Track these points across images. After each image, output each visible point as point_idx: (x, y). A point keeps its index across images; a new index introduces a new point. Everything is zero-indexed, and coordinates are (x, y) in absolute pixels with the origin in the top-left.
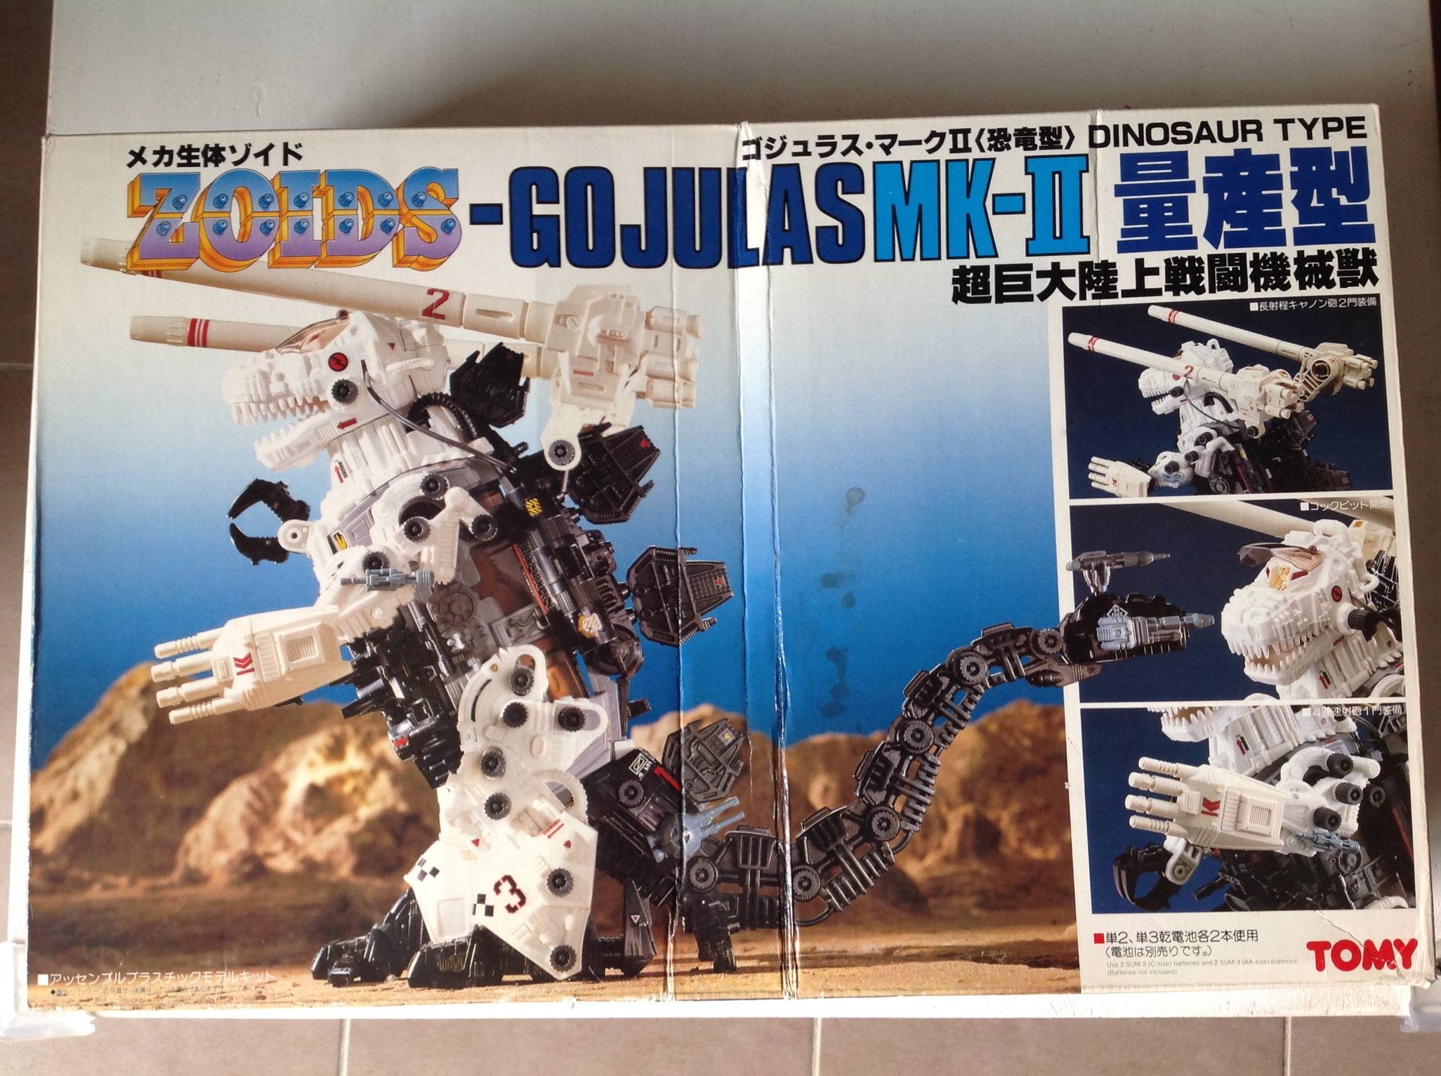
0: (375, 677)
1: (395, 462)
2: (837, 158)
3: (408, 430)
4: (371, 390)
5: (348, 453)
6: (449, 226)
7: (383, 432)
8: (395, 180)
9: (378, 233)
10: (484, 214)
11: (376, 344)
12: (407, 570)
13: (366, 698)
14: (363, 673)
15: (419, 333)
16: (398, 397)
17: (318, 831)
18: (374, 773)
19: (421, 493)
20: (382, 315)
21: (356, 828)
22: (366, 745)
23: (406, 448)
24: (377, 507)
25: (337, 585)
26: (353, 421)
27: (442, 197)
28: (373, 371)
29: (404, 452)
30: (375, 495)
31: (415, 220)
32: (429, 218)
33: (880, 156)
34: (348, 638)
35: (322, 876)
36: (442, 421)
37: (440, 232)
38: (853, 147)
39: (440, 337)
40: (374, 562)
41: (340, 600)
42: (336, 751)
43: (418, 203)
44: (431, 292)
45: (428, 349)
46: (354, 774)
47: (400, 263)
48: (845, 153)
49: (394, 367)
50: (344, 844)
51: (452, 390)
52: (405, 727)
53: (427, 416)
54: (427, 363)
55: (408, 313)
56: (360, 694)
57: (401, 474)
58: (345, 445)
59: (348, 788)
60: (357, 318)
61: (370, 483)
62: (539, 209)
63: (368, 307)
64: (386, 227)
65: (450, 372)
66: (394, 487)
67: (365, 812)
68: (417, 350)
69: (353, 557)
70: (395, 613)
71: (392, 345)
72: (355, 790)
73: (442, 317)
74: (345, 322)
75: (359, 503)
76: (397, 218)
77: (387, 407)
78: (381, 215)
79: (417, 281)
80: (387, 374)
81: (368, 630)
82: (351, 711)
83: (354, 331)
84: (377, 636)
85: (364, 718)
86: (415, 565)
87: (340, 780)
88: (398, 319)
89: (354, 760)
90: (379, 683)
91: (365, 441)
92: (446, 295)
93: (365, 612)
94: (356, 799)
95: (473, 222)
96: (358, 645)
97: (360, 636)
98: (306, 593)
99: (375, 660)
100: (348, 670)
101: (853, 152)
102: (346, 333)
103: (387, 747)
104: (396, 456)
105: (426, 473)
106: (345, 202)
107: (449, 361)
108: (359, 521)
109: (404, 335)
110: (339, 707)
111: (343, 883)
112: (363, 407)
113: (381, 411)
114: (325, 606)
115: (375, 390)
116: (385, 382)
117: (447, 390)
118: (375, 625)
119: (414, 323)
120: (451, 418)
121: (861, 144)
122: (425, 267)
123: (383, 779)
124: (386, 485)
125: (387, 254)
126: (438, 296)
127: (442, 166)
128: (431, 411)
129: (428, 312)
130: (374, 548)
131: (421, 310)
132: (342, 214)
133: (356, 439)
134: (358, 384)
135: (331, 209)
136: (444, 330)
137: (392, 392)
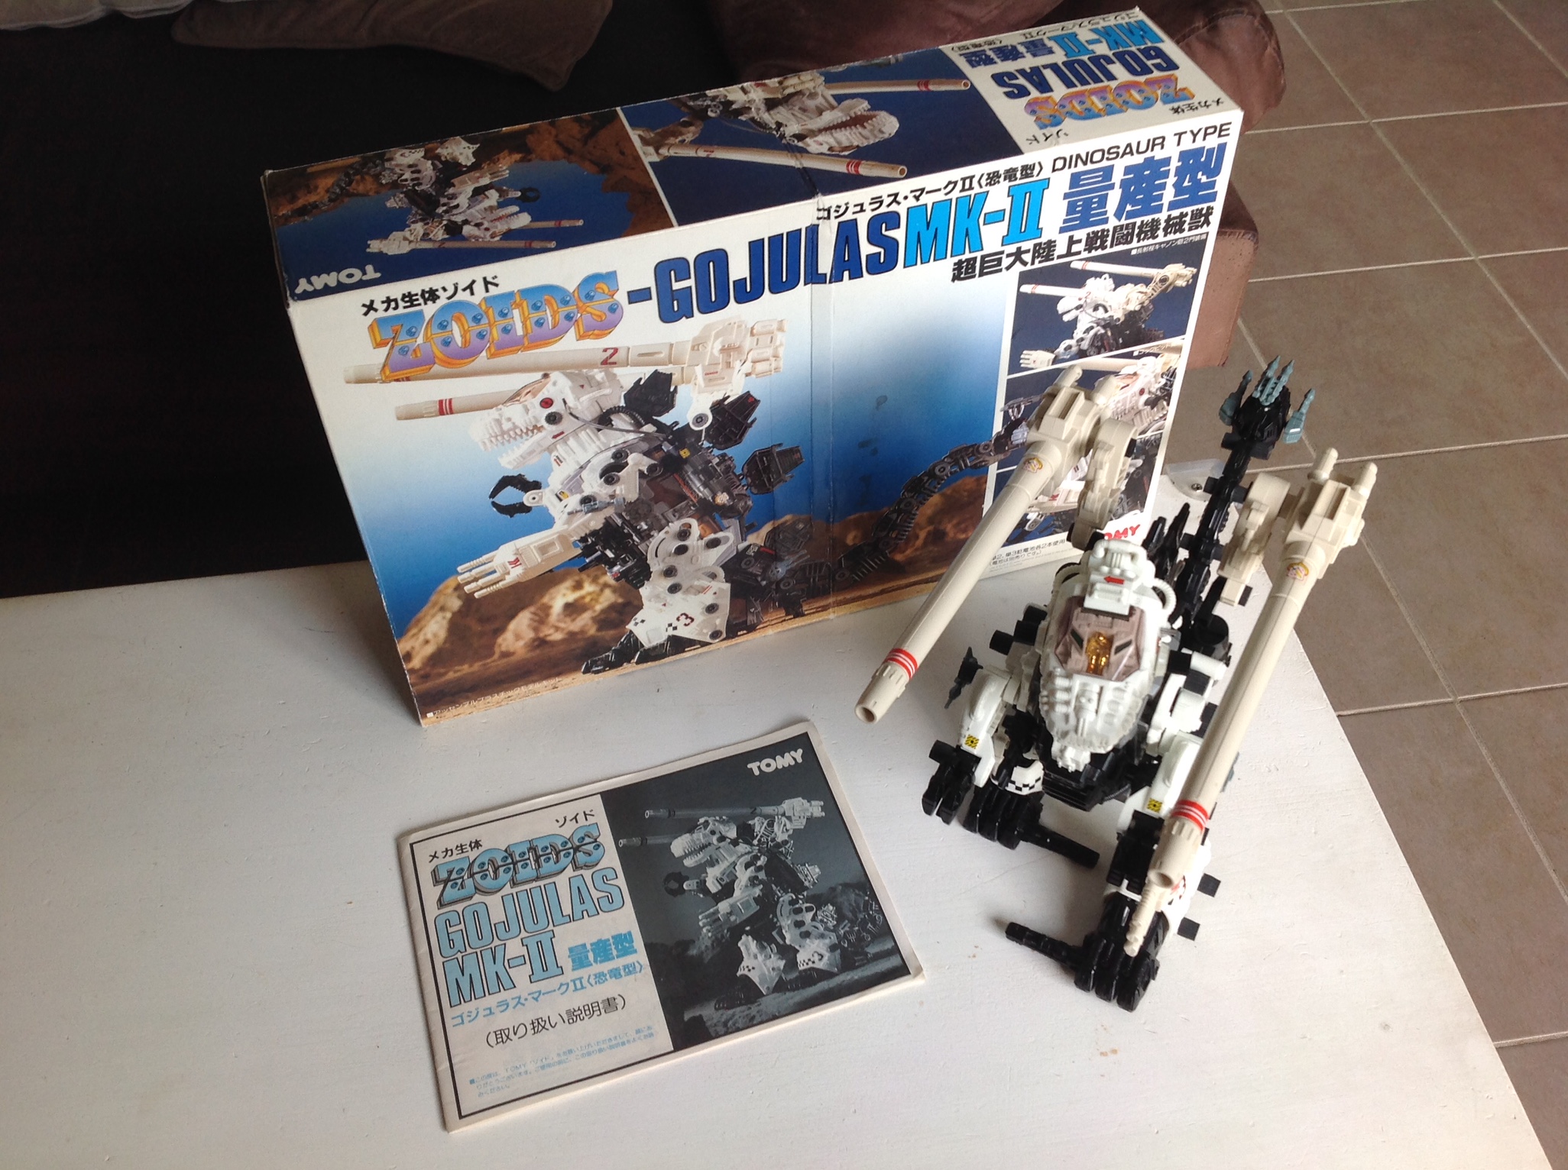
0: (597, 551)
1: (593, 448)
2: (883, 209)
3: (599, 430)
4: (571, 414)
5: (561, 450)
6: (614, 308)
7: (583, 435)
8: (571, 286)
9: (564, 323)
10: (637, 296)
11: (570, 388)
12: (608, 500)
13: (591, 562)
14: (588, 551)
15: (599, 375)
16: (590, 413)
17: (573, 620)
18: (602, 590)
19: (612, 461)
20: (573, 371)
21: (596, 614)
22: (595, 580)
23: (599, 439)
24: (584, 474)
25: (565, 516)
26: (562, 433)
27: (606, 291)
28: (571, 403)
29: (598, 443)
30: (582, 468)
31: (588, 309)
32: (599, 306)
33: (912, 202)
34: (576, 538)
35: (579, 637)
36: (621, 421)
37: (608, 313)
38: (895, 200)
39: (615, 375)
40: (586, 500)
41: (568, 522)
42: (578, 586)
43: (589, 297)
44: (605, 350)
45: (607, 384)
46: (590, 594)
47: (581, 337)
48: (889, 205)
49: (585, 398)
50: (590, 622)
51: (626, 403)
52: (616, 569)
53: (611, 420)
54: (607, 391)
55: (591, 366)
56: (587, 561)
57: (597, 454)
58: (558, 446)
59: (587, 600)
60: (555, 375)
61: (578, 463)
62: (676, 286)
63: (561, 368)
64: (569, 317)
65: (623, 393)
66: (594, 461)
67: (598, 608)
68: (599, 385)
69: (573, 501)
70: (604, 521)
71: (582, 386)
72: (592, 600)
73: (615, 363)
74: (548, 380)
75: (572, 474)
76: (576, 311)
77: (584, 420)
78: (564, 310)
79: (595, 346)
80: (580, 403)
81: (588, 532)
82: (582, 569)
83: (554, 384)
84: (594, 533)
85: (592, 571)
86: (612, 496)
87: (583, 597)
88: (585, 371)
89: (589, 588)
90: (599, 553)
91: (572, 442)
92: (616, 350)
93: (585, 524)
94: (593, 602)
95: (630, 303)
96: (583, 539)
97: (583, 535)
98: (547, 522)
99: (594, 544)
100: (579, 551)
101: (894, 204)
102: (549, 386)
103: (609, 578)
104: (593, 445)
105: (613, 450)
106: (536, 308)
107: (622, 387)
108: (574, 482)
109: (590, 380)
110: (576, 569)
111: (593, 637)
112: (567, 424)
113: (579, 423)
114: (559, 526)
115: (574, 413)
116: (580, 408)
117: (622, 403)
118: (592, 529)
119: (596, 370)
120: (627, 418)
121: (900, 198)
122: (598, 337)
123: (608, 592)
124: (589, 461)
125: (572, 332)
126: (610, 352)
127: (604, 271)
128: (612, 417)
129: (605, 362)
130: (585, 494)
131: (600, 362)
132: (535, 316)
133: (565, 442)
134: (562, 412)
135: (526, 314)
136: (616, 370)
137: (586, 412)
